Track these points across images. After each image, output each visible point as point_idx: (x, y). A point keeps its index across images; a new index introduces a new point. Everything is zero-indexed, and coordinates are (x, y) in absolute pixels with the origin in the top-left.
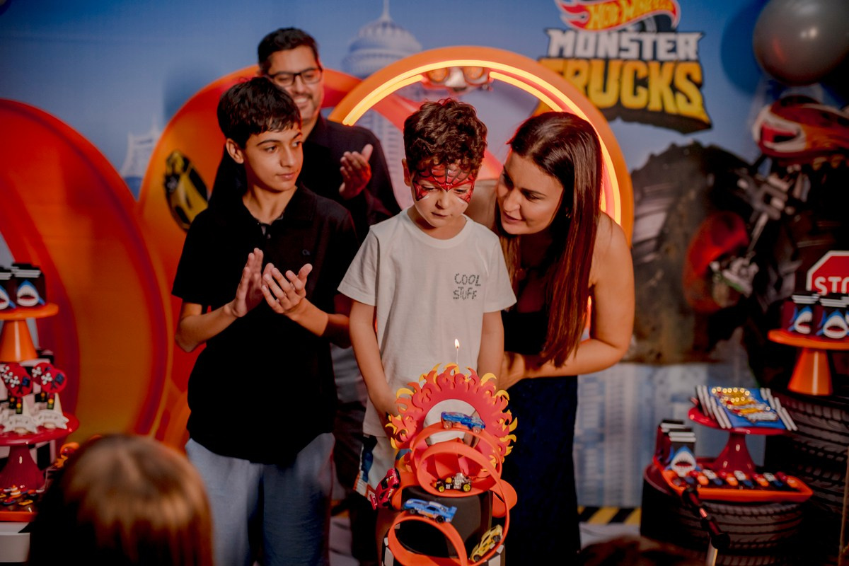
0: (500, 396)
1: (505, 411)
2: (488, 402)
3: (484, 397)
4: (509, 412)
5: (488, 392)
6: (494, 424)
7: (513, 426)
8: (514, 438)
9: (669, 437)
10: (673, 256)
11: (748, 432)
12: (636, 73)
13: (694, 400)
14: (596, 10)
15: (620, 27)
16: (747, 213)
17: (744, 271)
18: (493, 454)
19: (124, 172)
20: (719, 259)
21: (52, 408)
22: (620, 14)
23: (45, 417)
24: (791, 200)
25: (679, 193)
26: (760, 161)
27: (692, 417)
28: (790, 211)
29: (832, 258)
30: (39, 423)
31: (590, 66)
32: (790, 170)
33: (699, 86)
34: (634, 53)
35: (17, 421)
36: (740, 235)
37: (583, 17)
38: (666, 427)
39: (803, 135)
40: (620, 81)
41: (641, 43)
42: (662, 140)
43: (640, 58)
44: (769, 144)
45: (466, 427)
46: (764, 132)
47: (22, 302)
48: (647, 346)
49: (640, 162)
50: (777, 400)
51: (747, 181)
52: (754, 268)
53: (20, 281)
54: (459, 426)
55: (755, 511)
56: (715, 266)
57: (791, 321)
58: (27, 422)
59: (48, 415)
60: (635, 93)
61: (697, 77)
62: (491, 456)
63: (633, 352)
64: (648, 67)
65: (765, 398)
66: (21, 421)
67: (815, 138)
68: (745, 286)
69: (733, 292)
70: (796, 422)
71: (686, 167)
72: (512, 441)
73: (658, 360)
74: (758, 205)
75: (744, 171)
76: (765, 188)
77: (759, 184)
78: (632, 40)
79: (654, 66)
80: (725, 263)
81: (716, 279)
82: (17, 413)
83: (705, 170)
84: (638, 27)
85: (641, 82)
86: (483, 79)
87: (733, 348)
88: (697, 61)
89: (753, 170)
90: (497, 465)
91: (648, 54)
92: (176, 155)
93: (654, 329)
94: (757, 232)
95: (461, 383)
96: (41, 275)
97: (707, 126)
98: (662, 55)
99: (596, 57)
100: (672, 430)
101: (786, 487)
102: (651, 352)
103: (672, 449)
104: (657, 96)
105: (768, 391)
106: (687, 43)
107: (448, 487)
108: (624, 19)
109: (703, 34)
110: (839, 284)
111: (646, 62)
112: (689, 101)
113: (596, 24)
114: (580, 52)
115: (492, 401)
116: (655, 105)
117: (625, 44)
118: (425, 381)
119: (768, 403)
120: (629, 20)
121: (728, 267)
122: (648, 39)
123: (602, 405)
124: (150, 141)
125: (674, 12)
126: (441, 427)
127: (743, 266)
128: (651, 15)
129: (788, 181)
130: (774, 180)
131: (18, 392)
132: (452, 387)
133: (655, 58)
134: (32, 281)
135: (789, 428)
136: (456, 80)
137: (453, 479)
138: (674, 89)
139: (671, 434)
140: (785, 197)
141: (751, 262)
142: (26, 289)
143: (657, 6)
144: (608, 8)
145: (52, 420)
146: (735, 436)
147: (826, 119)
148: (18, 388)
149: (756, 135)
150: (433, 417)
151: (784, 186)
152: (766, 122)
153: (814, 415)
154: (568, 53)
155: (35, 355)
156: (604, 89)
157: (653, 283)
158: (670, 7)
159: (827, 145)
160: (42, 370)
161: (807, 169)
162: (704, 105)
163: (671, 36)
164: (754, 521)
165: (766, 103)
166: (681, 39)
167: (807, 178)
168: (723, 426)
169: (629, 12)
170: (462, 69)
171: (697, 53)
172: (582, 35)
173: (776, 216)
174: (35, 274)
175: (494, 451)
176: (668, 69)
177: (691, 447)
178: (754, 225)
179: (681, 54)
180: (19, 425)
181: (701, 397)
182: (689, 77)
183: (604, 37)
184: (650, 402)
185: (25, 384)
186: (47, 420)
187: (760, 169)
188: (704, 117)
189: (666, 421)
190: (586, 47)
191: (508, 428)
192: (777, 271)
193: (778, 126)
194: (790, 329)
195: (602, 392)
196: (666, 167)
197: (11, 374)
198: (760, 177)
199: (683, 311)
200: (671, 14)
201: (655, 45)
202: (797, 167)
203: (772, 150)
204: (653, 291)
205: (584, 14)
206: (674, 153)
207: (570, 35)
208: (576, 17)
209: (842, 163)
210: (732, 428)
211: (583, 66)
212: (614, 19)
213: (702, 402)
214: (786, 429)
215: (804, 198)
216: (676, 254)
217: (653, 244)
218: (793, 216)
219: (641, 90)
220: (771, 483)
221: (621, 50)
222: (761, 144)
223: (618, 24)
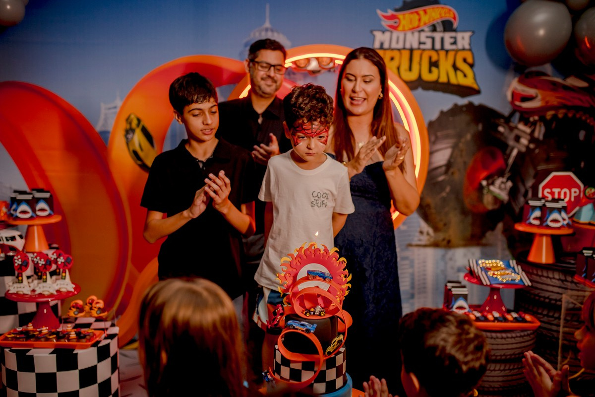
0: (341, 261)
1: (344, 270)
2: (334, 265)
3: (332, 262)
4: (347, 270)
5: (334, 259)
6: (338, 278)
7: (349, 279)
8: (350, 285)
9: (451, 291)
10: (457, 177)
11: (501, 286)
12: (430, 58)
13: (468, 268)
14: (404, 18)
15: (419, 29)
16: (504, 147)
17: (503, 186)
18: (337, 295)
19: (98, 128)
20: (487, 178)
21: (65, 279)
22: (420, 20)
23: (61, 284)
24: (532, 140)
25: (459, 136)
26: (512, 114)
27: (467, 278)
28: (532, 146)
29: (555, 177)
30: (57, 288)
31: (401, 54)
32: (531, 119)
33: (472, 66)
34: (429, 45)
35: (43, 287)
36: (500, 163)
37: (395, 23)
38: (450, 285)
39: (540, 97)
40: (420, 64)
41: (433, 39)
42: (448, 101)
43: (433, 48)
44: (518, 103)
45: (322, 279)
46: (514, 94)
47: (39, 213)
48: (441, 236)
49: (434, 116)
50: (519, 267)
51: (504, 127)
52: (509, 184)
53: (37, 200)
54: (318, 278)
55: (504, 335)
56: (484, 183)
57: (528, 217)
58: (50, 287)
59: (62, 283)
60: (430, 71)
61: (470, 60)
62: (337, 296)
63: (432, 240)
64: (438, 54)
65: (512, 266)
66: (46, 287)
67: (548, 99)
68: (504, 196)
69: (496, 199)
70: (531, 281)
71: (464, 118)
72: (349, 287)
73: (448, 244)
74: (511, 143)
75: (502, 120)
76: (516, 132)
77: (512, 129)
78: (427, 37)
79: (442, 54)
80: (490, 181)
81: (485, 191)
82: (44, 282)
83: (476, 121)
84: (431, 28)
85: (434, 64)
86: (331, 65)
87: (497, 236)
88: (470, 50)
89: (507, 120)
90: (340, 301)
91: (438, 46)
92: (132, 116)
93: (445, 225)
94: (511, 161)
95: (318, 253)
96: (51, 196)
97: (477, 92)
98: (447, 46)
99: (404, 49)
100: (453, 287)
101: (524, 321)
102: (444, 240)
103: (453, 299)
104: (444, 73)
105: (514, 262)
106: (463, 38)
107: (312, 313)
108: (422, 23)
109: (473, 32)
110: (559, 193)
111: (437, 51)
112: (465, 76)
113: (404, 26)
114: (394, 45)
115: (336, 264)
116: (443, 79)
117: (423, 39)
118: (297, 253)
119: (514, 268)
120: (425, 24)
121: (493, 183)
122: (438, 36)
123: (413, 275)
124: (115, 107)
125: (454, 18)
126: (306, 279)
127: (502, 183)
128: (439, 21)
129: (530, 127)
130: (521, 126)
131: (43, 269)
132: (313, 256)
133: (442, 48)
134: (45, 200)
135: (526, 284)
136: (314, 65)
137: (315, 309)
138: (455, 68)
139: (453, 289)
140: (529, 137)
141: (508, 180)
142: (42, 205)
143: (443, 15)
144: (412, 16)
145: (65, 286)
146: (494, 290)
147: (554, 86)
148: (44, 266)
149: (509, 97)
150: (303, 273)
151: (528, 130)
152: (516, 89)
153: (543, 276)
154: (386, 46)
155: (48, 247)
156: (410, 69)
157: (444, 194)
158: (452, 15)
159: (555, 103)
160: (57, 255)
161: (542, 119)
162: (475, 78)
163: (453, 34)
164: (503, 341)
165: (514, 77)
166: (459, 35)
167: (542, 124)
168: (485, 283)
169: (425, 18)
170: (317, 59)
171: (470, 44)
172: (395, 34)
173: (523, 149)
174: (47, 195)
175: (338, 293)
176: (451, 55)
177: (465, 297)
178: (509, 156)
179: (460, 46)
180: (45, 289)
181: (472, 265)
182: (465, 60)
183: (409, 35)
184: (444, 272)
185: (48, 263)
186: (62, 286)
187: (512, 119)
188: (475, 86)
189: (450, 282)
190: (397, 42)
191: (346, 280)
192: (524, 185)
193: (523, 91)
194: (528, 222)
195: (412, 266)
196: (451, 119)
197: (38, 258)
198: (512, 124)
199: (464, 212)
200: (452, 20)
201: (442, 40)
202: (536, 118)
203: (520, 107)
204: (444, 200)
205: (397, 20)
206: (456, 110)
207: (388, 34)
208: (391, 22)
209: (565, 115)
210: (491, 285)
211: (396, 54)
212: (416, 24)
213: (472, 269)
214: (524, 285)
215: (541, 138)
216: (459, 176)
217: (443, 169)
218: (534, 150)
219: (434, 69)
220: (515, 318)
221: (420, 43)
222: (512, 103)
223: (418, 27)
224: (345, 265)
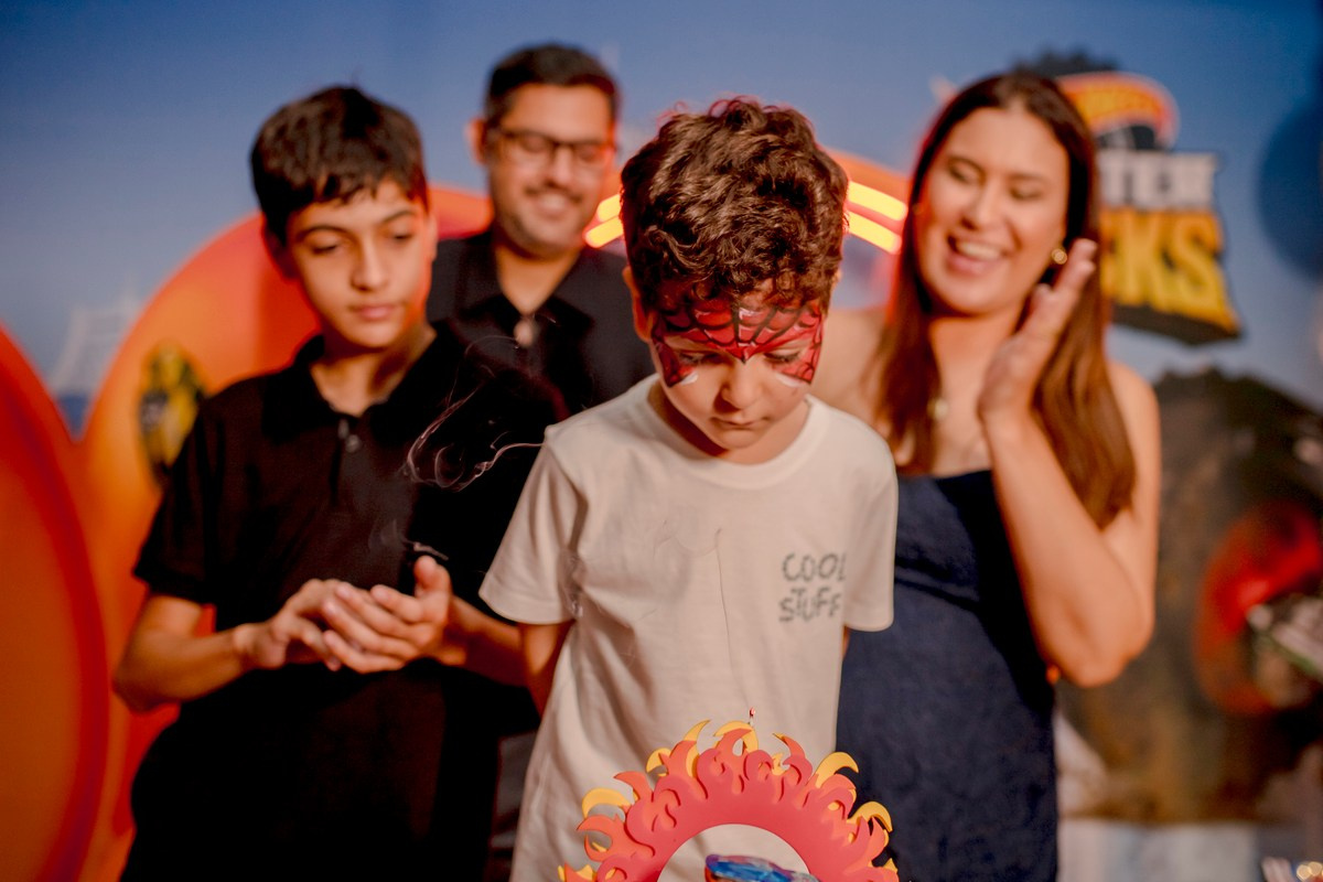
0: (867, 819)
1: (878, 862)
2: (835, 835)
3: (824, 819)
5: (834, 807)
20: (1269, 601)
56: (1260, 617)
69: (1299, 673)
80: (1280, 610)
95: (761, 776)
115: (845, 831)
121: (1288, 618)
224: (881, 839)
